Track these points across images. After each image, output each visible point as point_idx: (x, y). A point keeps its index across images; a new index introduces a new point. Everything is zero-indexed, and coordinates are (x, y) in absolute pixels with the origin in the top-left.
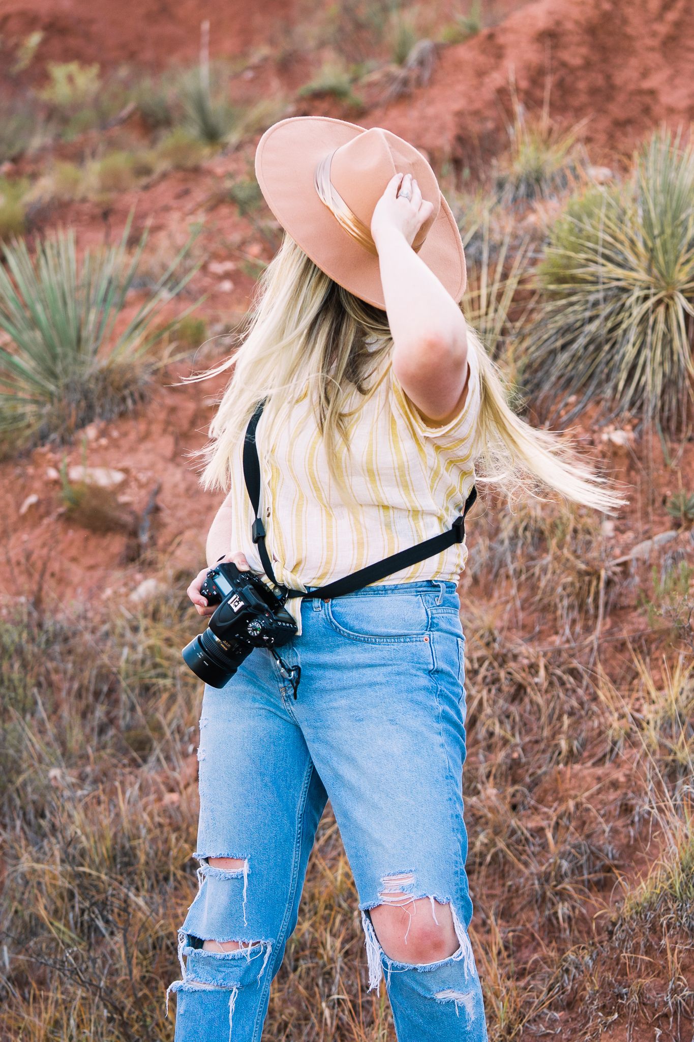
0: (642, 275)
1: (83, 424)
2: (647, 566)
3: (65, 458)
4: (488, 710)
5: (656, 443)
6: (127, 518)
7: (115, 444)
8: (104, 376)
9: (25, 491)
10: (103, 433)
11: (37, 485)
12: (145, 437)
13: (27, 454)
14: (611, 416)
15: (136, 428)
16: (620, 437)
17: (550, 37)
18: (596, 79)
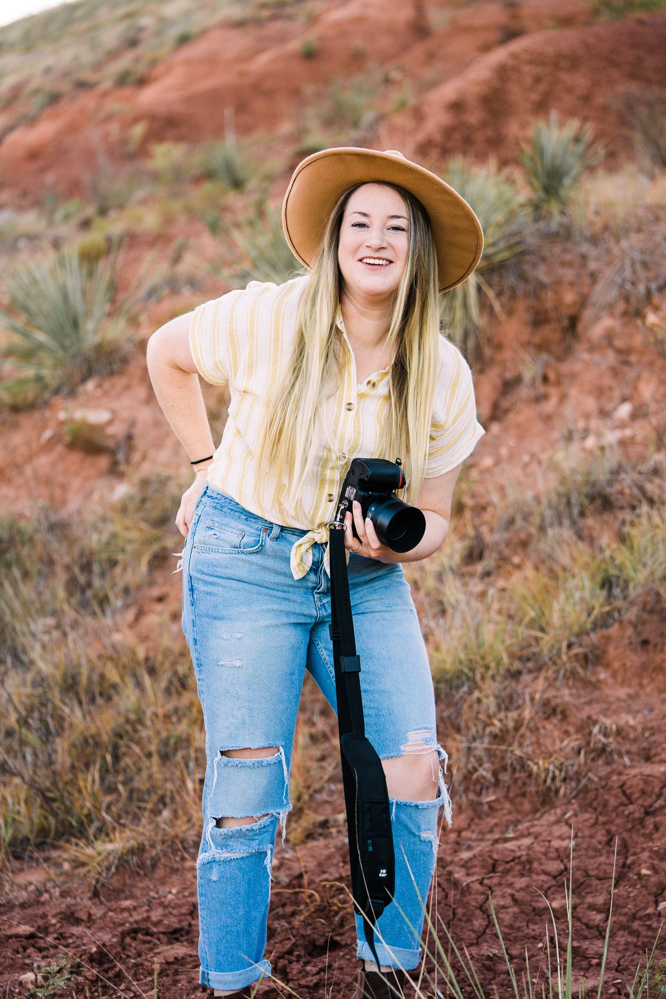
1: (84, 380)
3: (69, 404)
6: (110, 443)
7: (106, 394)
9: (44, 428)
10: (99, 386)
11: (53, 424)
12: (127, 387)
13: (47, 404)
15: (120, 382)
17: (457, 106)
18: (490, 133)
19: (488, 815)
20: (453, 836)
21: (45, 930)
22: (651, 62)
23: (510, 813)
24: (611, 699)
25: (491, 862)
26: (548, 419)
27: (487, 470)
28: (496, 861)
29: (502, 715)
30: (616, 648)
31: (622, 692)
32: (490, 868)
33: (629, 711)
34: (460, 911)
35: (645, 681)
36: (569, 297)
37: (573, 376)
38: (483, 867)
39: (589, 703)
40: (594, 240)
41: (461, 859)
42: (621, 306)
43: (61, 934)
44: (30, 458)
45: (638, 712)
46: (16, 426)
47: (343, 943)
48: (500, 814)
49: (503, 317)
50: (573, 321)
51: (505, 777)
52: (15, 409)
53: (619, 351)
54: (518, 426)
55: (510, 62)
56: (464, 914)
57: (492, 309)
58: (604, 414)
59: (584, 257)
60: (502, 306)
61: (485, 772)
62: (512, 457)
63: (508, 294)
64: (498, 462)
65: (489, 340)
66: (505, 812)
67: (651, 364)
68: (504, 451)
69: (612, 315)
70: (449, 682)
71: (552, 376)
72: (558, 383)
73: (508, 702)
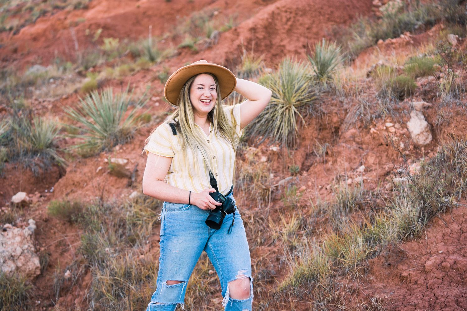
0: (282, 101)
1: (115, 145)
2: (283, 187)
3: (110, 156)
5: (286, 150)
6: (128, 173)
7: (124, 151)
8: (121, 131)
9: (98, 165)
10: (121, 148)
11: (101, 164)
12: (133, 149)
13: (98, 154)
14: (273, 142)
15: (130, 147)
16: (275, 149)
17: (253, 30)
18: (267, 42)
22: (337, 14)
24: (376, 287)
26: (328, 170)
29: (332, 292)
30: (377, 267)
31: (380, 285)
33: (384, 293)
35: (390, 281)
36: (335, 119)
37: (339, 153)
39: (367, 289)
40: (346, 96)
42: (359, 124)
44: (91, 179)
45: (388, 293)
46: (85, 164)
49: (306, 127)
50: (337, 129)
52: (85, 157)
53: (358, 143)
54: (315, 173)
57: (301, 122)
58: (352, 169)
59: (342, 102)
60: (306, 122)
62: (313, 186)
63: (309, 117)
64: (308, 187)
67: (373, 149)
68: (310, 183)
69: (355, 128)
70: (306, 279)
71: (330, 152)
72: (332, 156)
73: (333, 287)
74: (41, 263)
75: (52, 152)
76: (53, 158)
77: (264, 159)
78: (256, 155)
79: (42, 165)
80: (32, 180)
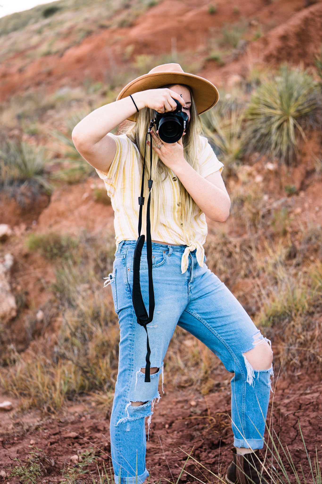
0: (279, 112)
2: (277, 210)
3: (96, 181)
4: (220, 261)
5: (284, 168)
9: (83, 192)
11: (87, 190)
13: (85, 181)
14: (269, 159)
16: (271, 166)
18: (300, 51)
19: (298, 382)
20: (280, 392)
21: (83, 435)
23: (308, 381)
25: (299, 404)
27: (299, 215)
28: (301, 404)
29: (305, 333)
32: (298, 408)
34: (284, 428)
38: (295, 407)
41: (284, 403)
43: (91, 437)
44: (77, 207)
46: (70, 191)
47: (227, 443)
48: (303, 381)
49: (306, 140)
51: (306, 363)
52: (70, 183)
54: (313, 193)
55: (310, 16)
56: (285, 430)
57: (301, 136)
60: (306, 135)
61: (296, 361)
62: (310, 208)
63: (309, 128)
64: (303, 210)
65: (300, 152)
66: (306, 380)
68: (306, 205)
70: (279, 317)
73: (307, 327)
74: (17, 302)
75: (41, 180)
76: (42, 186)
77: (259, 179)
78: (250, 175)
79: (29, 194)
80: (18, 212)
